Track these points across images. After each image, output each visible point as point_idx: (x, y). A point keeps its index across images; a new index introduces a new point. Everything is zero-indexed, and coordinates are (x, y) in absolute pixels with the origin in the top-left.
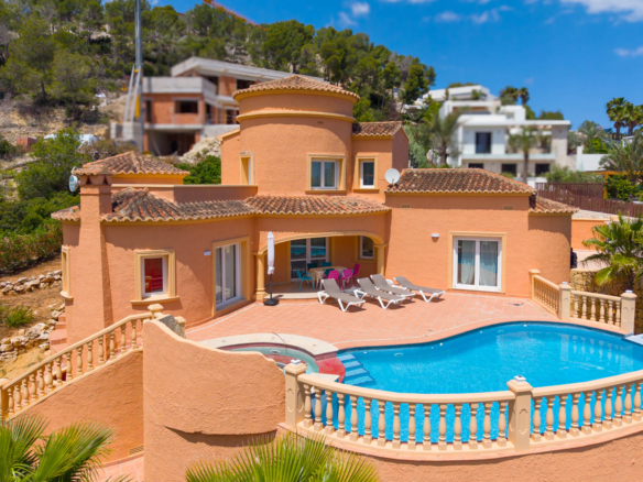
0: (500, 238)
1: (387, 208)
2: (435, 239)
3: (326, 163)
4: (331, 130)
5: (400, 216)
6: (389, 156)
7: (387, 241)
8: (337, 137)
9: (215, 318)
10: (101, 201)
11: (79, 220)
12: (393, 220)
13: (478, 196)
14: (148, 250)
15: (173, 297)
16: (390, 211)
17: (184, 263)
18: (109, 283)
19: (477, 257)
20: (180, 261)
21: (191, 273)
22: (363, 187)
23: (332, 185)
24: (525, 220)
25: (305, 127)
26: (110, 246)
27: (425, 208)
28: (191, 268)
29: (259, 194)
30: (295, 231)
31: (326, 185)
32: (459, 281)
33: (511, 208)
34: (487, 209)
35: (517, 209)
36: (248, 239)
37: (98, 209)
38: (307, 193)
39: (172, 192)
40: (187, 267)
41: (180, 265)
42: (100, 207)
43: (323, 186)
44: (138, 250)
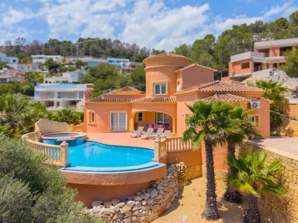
3: (162, 85)
4: (162, 72)
12: (177, 107)
16: (177, 103)
21: (100, 118)
25: (151, 72)
38: (152, 96)
41: (97, 115)
43: (161, 94)
44: (90, 111)
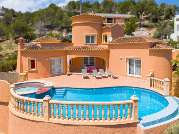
0: (141, 59)
1: (108, 49)
2: (121, 59)
3: (91, 36)
4: (91, 26)
5: (112, 51)
6: (110, 33)
7: (108, 59)
8: (94, 29)
9: (50, 77)
10: (21, 46)
11: (18, 50)
12: (110, 53)
13: (133, 44)
14: (30, 58)
15: (36, 70)
16: (109, 50)
17: (39, 62)
18: (22, 66)
19: (135, 65)
20: (38, 61)
21: (41, 64)
22: (105, 43)
23: (94, 42)
24: (148, 52)
25: (83, 26)
26: (23, 56)
27: (118, 49)
28: (41, 63)
29: (74, 45)
30: (76, 55)
31: (91, 42)
32: (130, 73)
33: (143, 48)
34: (136, 49)
35: (145, 48)
36: (64, 57)
37: (20, 48)
38: (84, 45)
39: (40, 44)
40: (40, 63)
41: (38, 62)
42: (21, 47)
43: (90, 43)
44: (28, 58)
